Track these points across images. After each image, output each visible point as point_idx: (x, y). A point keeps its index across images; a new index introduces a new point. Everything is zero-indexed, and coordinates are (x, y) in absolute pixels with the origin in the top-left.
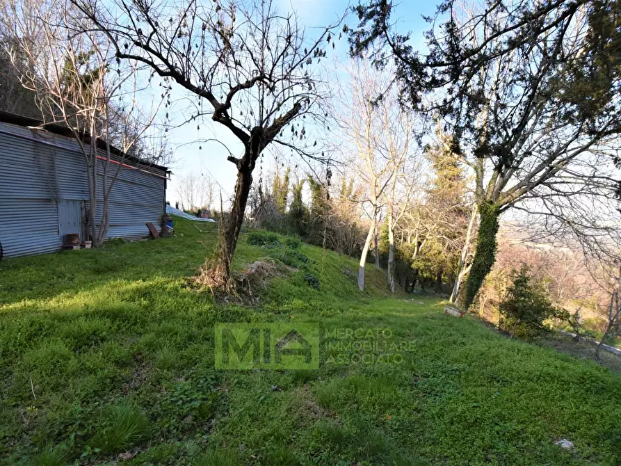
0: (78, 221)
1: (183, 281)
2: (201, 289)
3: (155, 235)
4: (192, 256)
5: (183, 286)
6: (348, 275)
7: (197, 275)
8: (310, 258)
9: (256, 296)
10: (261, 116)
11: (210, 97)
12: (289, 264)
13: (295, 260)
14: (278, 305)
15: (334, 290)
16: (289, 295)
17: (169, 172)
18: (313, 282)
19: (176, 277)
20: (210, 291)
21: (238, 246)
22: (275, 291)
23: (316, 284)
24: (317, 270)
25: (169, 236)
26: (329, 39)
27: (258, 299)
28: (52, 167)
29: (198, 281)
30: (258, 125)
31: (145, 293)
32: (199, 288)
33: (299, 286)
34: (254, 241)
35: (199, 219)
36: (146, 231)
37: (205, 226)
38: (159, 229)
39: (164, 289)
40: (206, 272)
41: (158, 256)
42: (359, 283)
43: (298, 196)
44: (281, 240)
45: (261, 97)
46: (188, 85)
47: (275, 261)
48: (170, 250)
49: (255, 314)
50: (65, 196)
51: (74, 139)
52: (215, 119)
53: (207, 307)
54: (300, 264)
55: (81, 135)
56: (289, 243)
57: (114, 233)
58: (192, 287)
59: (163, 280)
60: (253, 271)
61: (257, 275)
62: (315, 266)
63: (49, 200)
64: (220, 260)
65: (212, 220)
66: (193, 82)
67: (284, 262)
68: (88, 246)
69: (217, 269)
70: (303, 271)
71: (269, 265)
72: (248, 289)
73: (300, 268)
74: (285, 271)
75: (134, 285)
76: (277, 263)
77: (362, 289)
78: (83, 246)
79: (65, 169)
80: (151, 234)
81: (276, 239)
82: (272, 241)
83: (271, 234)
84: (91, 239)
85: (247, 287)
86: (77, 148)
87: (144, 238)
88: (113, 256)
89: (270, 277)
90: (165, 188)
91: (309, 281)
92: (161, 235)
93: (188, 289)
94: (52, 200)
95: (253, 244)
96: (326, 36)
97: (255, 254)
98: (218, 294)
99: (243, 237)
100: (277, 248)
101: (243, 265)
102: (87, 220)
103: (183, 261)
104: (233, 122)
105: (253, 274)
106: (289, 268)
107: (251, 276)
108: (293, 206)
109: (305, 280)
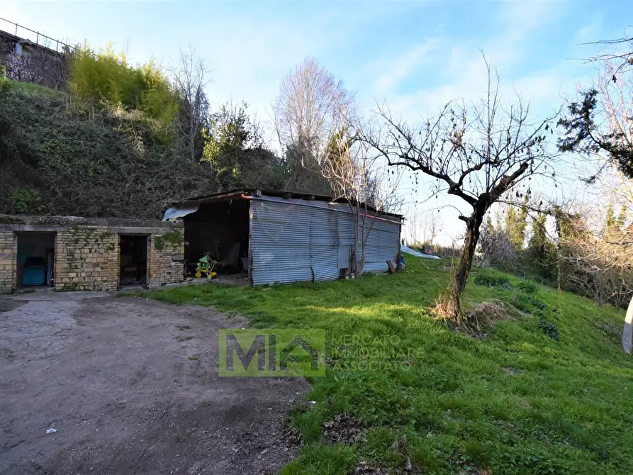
0: (348, 259)
1: (422, 310)
2: (437, 318)
3: (393, 270)
4: (425, 291)
5: (423, 314)
6: (606, 331)
7: (432, 307)
8: (549, 305)
9: (484, 332)
10: (488, 183)
11: (446, 178)
12: (521, 308)
13: (529, 305)
14: (506, 344)
15: (579, 344)
16: (519, 338)
17: (403, 219)
18: (550, 331)
19: (418, 306)
20: (443, 320)
21: (467, 286)
22: (503, 331)
23: (553, 333)
24: (557, 319)
25: (403, 272)
26: (547, 128)
27: (485, 335)
28: (337, 224)
29: (434, 311)
30: (485, 191)
31: (399, 313)
32: (435, 316)
33: (532, 332)
34: (482, 281)
35: (425, 256)
36: (386, 267)
37: (431, 263)
38: (395, 265)
39: (411, 313)
40: (440, 305)
41: (398, 288)
42: (624, 343)
43: (540, 228)
44: (514, 283)
45: (488, 170)
46: (431, 173)
47: (505, 304)
48: (406, 284)
49: (482, 346)
50: (343, 243)
51: (347, 204)
52: (449, 192)
53: (442, 331)
54: (536, 310)
55: (352, 201)
56: (522, 287)
57: (367, 268)
58: (430, 315)
59: (409, 307)
60: (481, 310)
61: (484, 314)
62: (555, 314)
63: (334, 246)
64: (451, 297)
65: (437, 257)
66: (434, 170)
67: (515, 306)
68: (353, 277)
69: (449, 304)
70: (538, 318)
71: (498, 307)
72: (476, 324)
73: (535, 314)
74: (515, 315)
75: (392, 307)
76: (507, 306)
77: (628, 351)
78: (350, 277)
79: (343, 223)
80: (390, 269)
81: (506, 281)
82: (502, 283)
83: (501, 275)
84: (354, 272)
85: (474, 322)
86: (349, 211)
87: (385, 273)
88: (369, 285)
89: (498, 318)
90: (400, 231)
91: (546, 329)
92: (397, 270)
93: (427, 316)
94: (336, 246)
95: (480, 285)
96: (545, 125)
97: (483, 294)
98: (450, 324)
99: (471, 277)
100: (508, 291)
101: (471, 304)
102: (352, 259)
103: (419, 294)
104: (464, 192)
105: (481, 313)
106: (521, 313)
107: (479, 314)
108: (533, 241)
109: (539, 327)
